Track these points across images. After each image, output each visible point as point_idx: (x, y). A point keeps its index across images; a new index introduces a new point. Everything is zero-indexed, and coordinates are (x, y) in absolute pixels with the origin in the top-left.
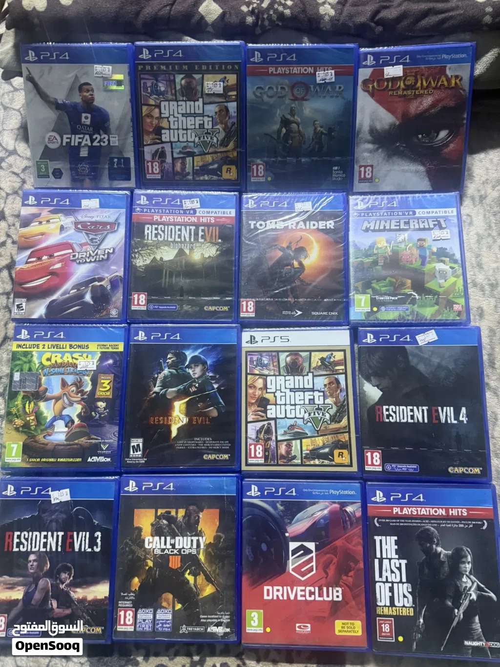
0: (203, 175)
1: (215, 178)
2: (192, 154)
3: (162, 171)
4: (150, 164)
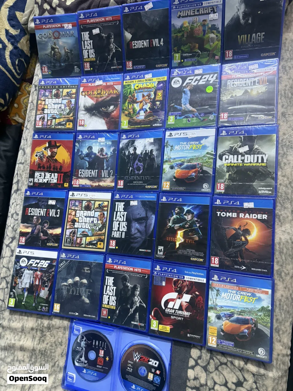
0: (59, 126)
1: (63, 127)
2: (55, 118)
3: (42, 125)
4: (38, 122)
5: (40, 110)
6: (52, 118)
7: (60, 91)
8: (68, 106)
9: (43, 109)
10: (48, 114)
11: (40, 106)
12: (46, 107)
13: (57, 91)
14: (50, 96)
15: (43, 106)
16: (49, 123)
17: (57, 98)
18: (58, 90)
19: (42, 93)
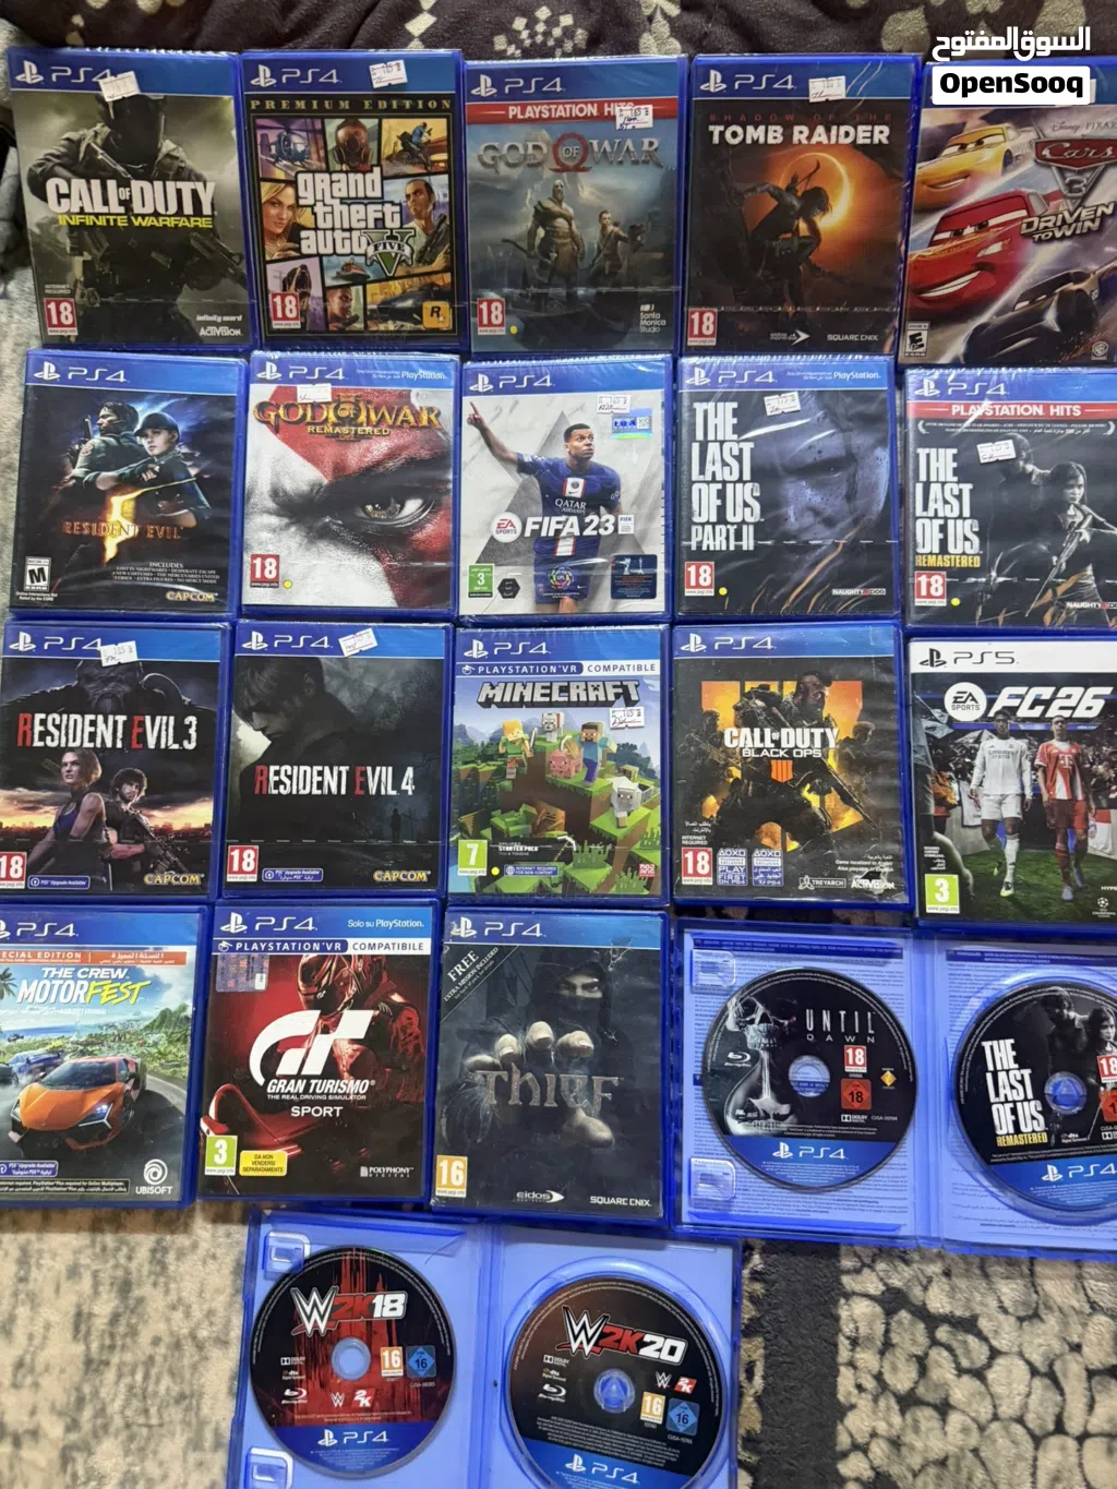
0: (385, 320)
1: (409, 326)
2: (362, 280)
3: (303, 313)
4: (278, 300)
5: (278, 236)
6: (345, 278)
7: (363, 127)
8: (419, 216)
9: (294, 233)
10: (320, 256)
11: (273, 211)
12: (305, 218)
13: (351, 130)
14: (315, 156)
15: (287, 215)
16: (335, 305)
17: (355, 170)
18: (351, 120)
19: (273, 137)
